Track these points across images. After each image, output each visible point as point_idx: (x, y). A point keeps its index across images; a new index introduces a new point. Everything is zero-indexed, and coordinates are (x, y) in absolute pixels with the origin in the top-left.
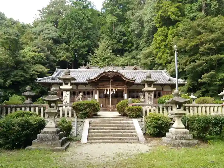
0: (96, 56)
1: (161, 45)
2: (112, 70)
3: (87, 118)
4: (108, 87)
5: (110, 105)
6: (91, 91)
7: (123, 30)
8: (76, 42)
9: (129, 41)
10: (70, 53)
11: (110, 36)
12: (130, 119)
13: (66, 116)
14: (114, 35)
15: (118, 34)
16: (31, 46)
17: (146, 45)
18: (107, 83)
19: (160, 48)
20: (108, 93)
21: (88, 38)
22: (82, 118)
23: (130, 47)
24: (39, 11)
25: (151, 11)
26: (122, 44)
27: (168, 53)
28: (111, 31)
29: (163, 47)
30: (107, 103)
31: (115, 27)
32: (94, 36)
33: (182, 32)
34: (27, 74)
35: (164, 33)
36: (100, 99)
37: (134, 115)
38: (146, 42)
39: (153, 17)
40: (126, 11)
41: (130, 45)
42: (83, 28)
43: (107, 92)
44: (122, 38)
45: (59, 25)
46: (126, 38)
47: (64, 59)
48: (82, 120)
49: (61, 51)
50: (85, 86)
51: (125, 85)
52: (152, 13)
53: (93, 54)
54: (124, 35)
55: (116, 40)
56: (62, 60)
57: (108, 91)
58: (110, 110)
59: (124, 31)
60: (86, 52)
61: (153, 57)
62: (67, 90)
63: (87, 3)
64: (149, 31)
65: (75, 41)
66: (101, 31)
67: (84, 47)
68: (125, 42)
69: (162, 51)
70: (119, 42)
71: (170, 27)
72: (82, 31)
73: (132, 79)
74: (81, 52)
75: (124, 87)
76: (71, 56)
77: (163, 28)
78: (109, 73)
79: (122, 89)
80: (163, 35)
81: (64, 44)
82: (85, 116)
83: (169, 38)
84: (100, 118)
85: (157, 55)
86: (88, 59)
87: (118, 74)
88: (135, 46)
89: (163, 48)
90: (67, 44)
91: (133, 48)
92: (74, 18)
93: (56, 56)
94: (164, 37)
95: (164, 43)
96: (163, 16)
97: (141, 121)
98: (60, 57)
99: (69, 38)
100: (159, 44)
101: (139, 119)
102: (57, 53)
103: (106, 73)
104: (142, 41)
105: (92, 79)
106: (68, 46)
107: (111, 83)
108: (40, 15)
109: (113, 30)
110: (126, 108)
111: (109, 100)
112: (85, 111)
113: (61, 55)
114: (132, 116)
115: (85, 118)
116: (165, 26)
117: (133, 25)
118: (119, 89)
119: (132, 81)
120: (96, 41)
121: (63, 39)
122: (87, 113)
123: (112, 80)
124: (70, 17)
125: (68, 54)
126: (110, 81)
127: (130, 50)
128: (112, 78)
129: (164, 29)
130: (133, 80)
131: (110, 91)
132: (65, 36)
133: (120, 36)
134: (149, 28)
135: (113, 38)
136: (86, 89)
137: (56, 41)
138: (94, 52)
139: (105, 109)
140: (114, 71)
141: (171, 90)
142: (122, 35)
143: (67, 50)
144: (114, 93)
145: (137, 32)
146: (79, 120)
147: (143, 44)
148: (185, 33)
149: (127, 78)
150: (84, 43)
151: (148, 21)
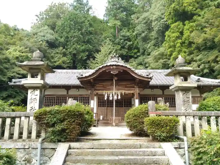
0: (97, 62)
1: (176, 43)
2: (116, 63)
3: (63, 142)
4: (109, 89)
5: (114, 117)
6: (87, 98)
7: (128, 34)
8: (75, 46)
9: (134, 46)
10: (67, 58)
11: (113, 42)
12: (157, 144)
13: (26, 137)
14: (117, 40)
15: (122, 39)
16: (19, 46)
17: (154, 48)
18: (109, 83)
19: (174, 46)
20: (111, 98)
21: (88, 42)
22: (54, 142)
23: (135, 53)
24: (36, 16)
25: (160, 8)
26: (126, 50)
27: (185, 52)
28: (115, 36)
29: (178, 45)
30: (109, 114)
31: (118, 32)
32: (96, 41)
33: (204, 23)
34: (4, 77)
35: (180, 28)
36: (99, 109)
37: (164, 135)
38: (155, 45)
39: (162, 14)
40: (131, 15)
41: (136, 51)
42: (83, 31)
43: (108, 97)
44: (126, 43)
45: (57, 29)
46: (131, 43)
47: (59, 64)
48: (52, 146)
49: (56, 55)
50: (79, 90)
51: (135, 86)
52: (161, 10)
53: (94, 59)
54: (129, 40)
55: (120, 45)
56: (57, 64)
57: (111, 95)
58: (114, 124)
59: (128, 36)
60: (85, 57)
61: (166, 58)
62: (34, 88)
63: (88, 7)
64: (159, 30)
65: (74, 44)
66: (103, 36)
67: (83, 51)
68: (130, 48)
69: (177, 49)
70: (123, 47)
71: (187, 22)
72: (82, 34)
73: (147, 75)
74: (81, 56)
75: (134, 89)
76: (68, 61)
77: (177, 23)
78: (112, 68)
79: (132, 92)
80: (178, 31)
81: (61, 48)
82: (59, 138)
83: (186, 34)
84: (94, 140)
85: (171, 55)
86: (88, 65)
87: (125, 69)
88: (141, 51)
89: (179, 47)
90: (64, 48)
91: (138, 54)
92: (73, 20)
93: (50, 61)
94: (178, 33)
95: (180, 41)
96: (177, 9)
97: (180, 148)
98: (55, 62)
99: (67, 41)
100: (174, 41)
101: (176, 144)
102: (53, 57)
103: (107, 67)
104: (149, 44)
105: (86, 77)
106: (66, 50)
107: (114, 83)
108: (37, 20)
109: (117, 35)
110: (146, 119)
111: (112, 109)
112: (58, 128)
113: (56, 59)
114: (160, 136)
115: (60, 141)
116: (179, 22)
117: (139, 28)
118: (127, 92)
119: (146, 79)
120: (97, 45)
121: (60, 42)
122: (63, 130)
123: (116, 78)
124: (69, 20)
125: (65, 58)
126: (113, 80)
127: (136, 56)
128: (116, 75)
129: (179, 25)
130: (149, 77)
131: (114, 95)
132: (62, 40)
133: (124, 41)
134: (159, 28)
135: (116, 44)
136: (81, 95)
137: (52, 45)
138: (95, 58)
139: (107, 123)
140: (118, 64)
141: (200, 95)
142: (127, 40)
143: (65, 55)
144: (119, 97)
145: (143, 35)
146: (47, 145)
147: (151, 48)
148: (209, 23)
149: (139, 74)
150: (83, 47)
151: (157, 20)
